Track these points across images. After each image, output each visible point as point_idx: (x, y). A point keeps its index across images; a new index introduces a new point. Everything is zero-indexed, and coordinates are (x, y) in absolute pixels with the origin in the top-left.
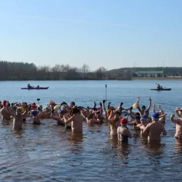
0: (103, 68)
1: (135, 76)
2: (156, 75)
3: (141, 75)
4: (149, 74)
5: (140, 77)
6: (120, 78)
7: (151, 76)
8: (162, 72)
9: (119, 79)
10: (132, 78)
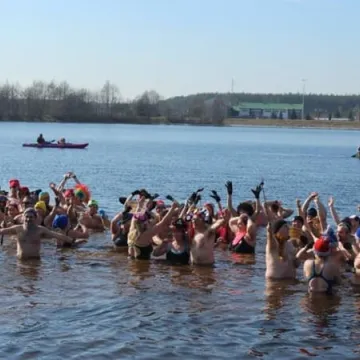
0: (153, 92)
1: (234, 114)
2: (285, 115)
3: (247, 113)
4: (268, 111)
5: (245, 117)
6: (197, 119)
7: (274, 117)
8: (300, 107)
9: (192, 123)
10: (226, 121)
